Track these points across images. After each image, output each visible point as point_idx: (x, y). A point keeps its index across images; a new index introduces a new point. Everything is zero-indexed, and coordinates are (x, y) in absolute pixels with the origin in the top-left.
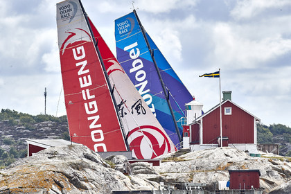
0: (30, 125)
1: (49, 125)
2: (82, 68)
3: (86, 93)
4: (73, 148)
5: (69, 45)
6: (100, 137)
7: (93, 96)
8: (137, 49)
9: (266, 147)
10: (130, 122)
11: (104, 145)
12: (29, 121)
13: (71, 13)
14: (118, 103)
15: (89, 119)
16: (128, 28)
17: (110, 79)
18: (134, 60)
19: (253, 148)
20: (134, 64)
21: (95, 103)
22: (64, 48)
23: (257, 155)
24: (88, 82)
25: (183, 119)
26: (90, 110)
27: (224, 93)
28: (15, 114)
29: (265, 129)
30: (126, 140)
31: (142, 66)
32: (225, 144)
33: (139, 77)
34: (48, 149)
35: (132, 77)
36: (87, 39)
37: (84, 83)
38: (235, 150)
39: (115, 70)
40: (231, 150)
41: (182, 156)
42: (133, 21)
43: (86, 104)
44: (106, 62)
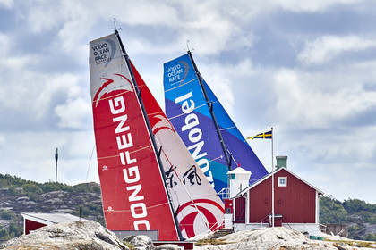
0: (35, 195)
1: (60, 195)
2: (121, 125)
3: (125, 156)
4: (82, 226)
5: (105, 95)
6: (141, 212)
7: (135, 161)
8: (192, 101)
9: (332, 228)
10: (180, 194)
11: (146, 223)
12: (34, 190)
13: (108, 55)
14: (166, 170)
15: (129, 188)
16: (181, 74)
17: (156, 139)
18: (187, 115)
19: (314, 229)
20: (187, 120)
21: (136, 169)
22: (99, 99)
23: (319, 238)
24: (128, 142)
25: (224, 191)
26: (130, 177)
27: (278, 159)
28: (17, 181)
29: (337, 206)
30: (175, 216)
31: (197, 123)
32: (278, 223)
33: (193, 136)
34: (50, 226)
35: (184, 136)
36: (128, 88)
37: (122, 144)
38: (290, 231)
39: (162, 128)
40: (284, 230)
41: (222, 238)
42: (187, 66)
43: (125, 171)
44: (151, 118)
